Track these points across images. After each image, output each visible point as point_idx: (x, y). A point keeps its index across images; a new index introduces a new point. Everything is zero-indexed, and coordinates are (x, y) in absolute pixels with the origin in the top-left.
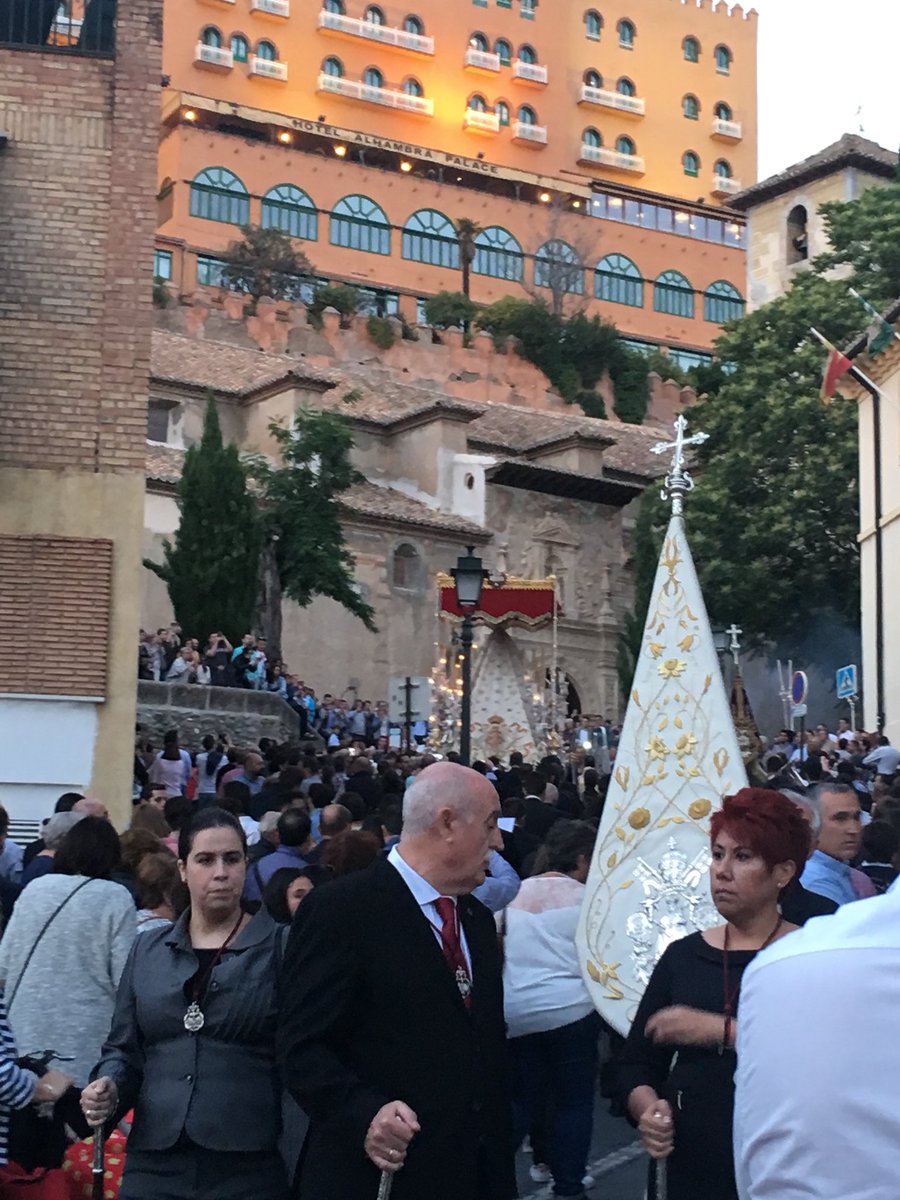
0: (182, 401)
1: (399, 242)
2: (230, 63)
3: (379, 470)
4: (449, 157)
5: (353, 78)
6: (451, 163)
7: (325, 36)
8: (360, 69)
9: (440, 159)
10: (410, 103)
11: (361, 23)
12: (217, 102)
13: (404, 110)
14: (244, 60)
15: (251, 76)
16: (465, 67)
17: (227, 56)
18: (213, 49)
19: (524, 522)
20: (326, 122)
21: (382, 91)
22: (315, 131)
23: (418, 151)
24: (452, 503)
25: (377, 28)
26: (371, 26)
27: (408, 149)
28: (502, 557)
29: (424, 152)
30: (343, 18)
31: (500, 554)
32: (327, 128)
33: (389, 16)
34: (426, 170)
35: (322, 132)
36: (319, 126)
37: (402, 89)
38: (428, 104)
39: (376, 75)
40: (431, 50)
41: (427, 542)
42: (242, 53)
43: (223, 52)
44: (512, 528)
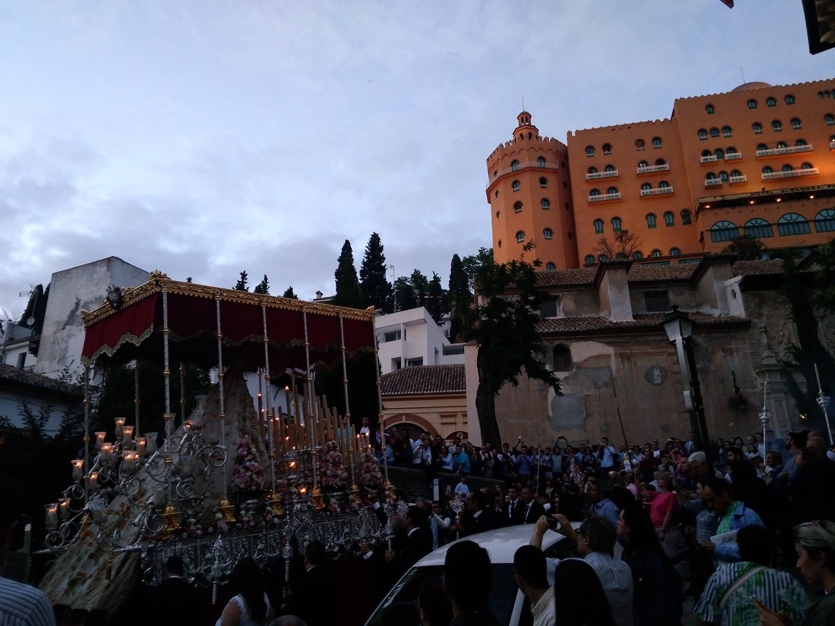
0: (561, 295)
1: (814, 226)
2: (721, 183)
3: (692, 304)
4: (829, 186)
5: (778, 171)
6: (831, 188)
7: (761, 160)
8: (780, 166)
9: (826, 188)
10: (807, 172)
11: (775, 150)
12: (715, 197)
13: (805, 176)
14: (728, 180)
15: (731, 185)
16: (830, 150)
17: (719, 180)
18: (713, 180)
19: (776, 309)
20: (766, 190)
21: (793, 171)
22: (761, 195)
23: (813, 188)
24: (729, 310)
25: (784, 149)
26: (781, 149)
27: (808, 188)
28: (764, 334)
29: (816, 188)
30: (767, 151)
31: (761, 333)
32: (767, 192)
33: (788, 143)
34: (821, 194)
35: (765, 194)
36: (763, 192)
37: (802, 168)
38: (816, 169)
39: (788, 167)
40: (812, 149)
41: (703, 335)
42: (725, 178)
43: (717, 180)
44: (767, 315)
